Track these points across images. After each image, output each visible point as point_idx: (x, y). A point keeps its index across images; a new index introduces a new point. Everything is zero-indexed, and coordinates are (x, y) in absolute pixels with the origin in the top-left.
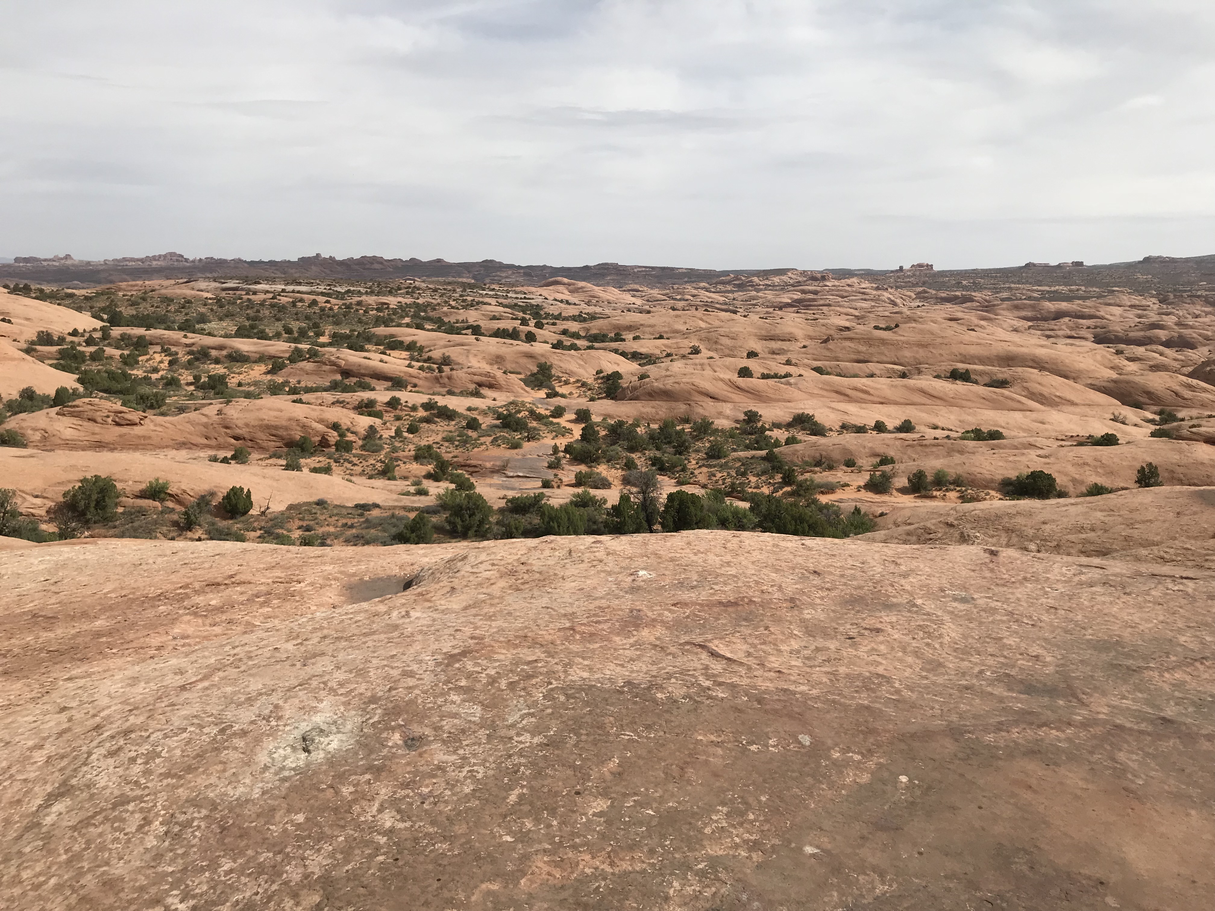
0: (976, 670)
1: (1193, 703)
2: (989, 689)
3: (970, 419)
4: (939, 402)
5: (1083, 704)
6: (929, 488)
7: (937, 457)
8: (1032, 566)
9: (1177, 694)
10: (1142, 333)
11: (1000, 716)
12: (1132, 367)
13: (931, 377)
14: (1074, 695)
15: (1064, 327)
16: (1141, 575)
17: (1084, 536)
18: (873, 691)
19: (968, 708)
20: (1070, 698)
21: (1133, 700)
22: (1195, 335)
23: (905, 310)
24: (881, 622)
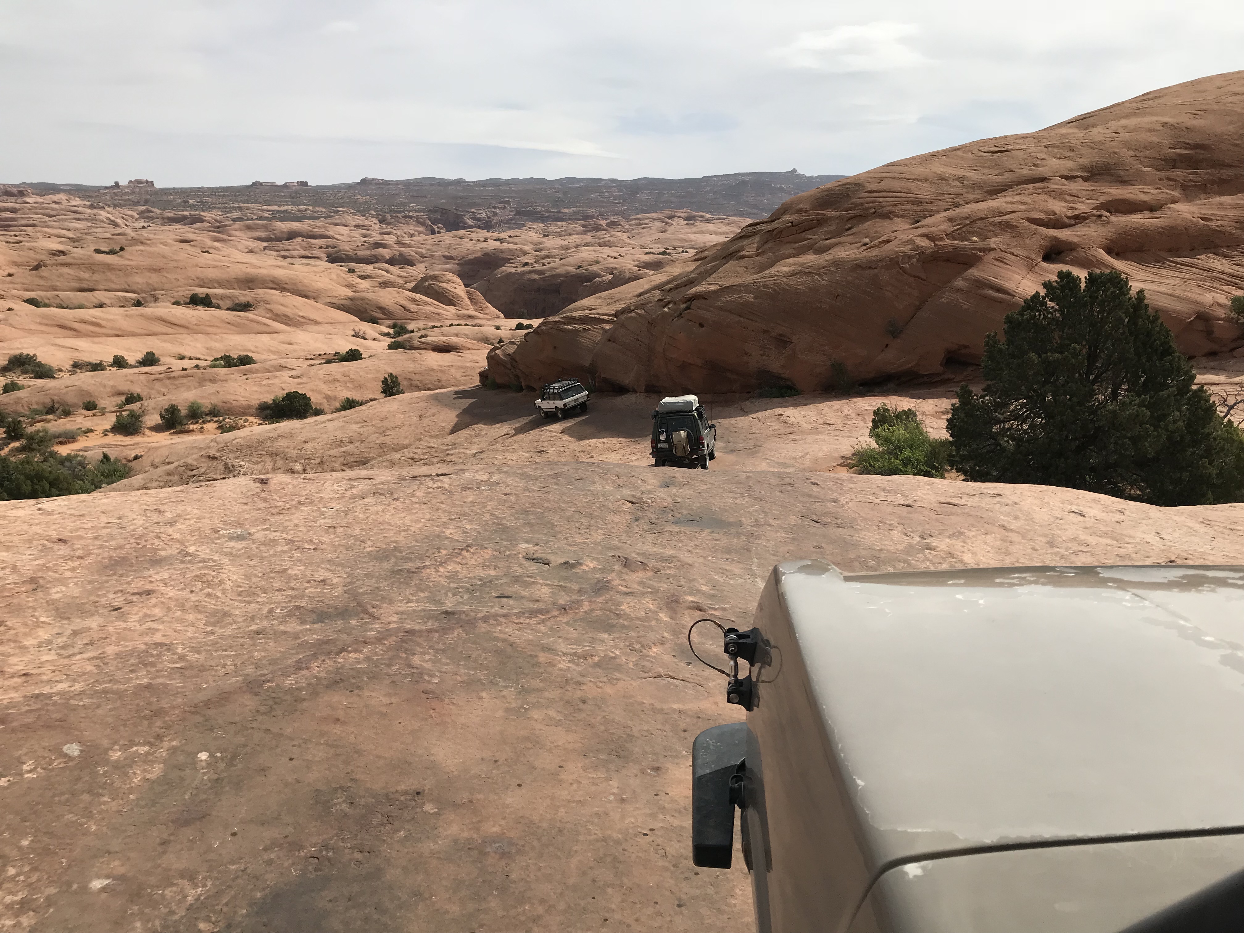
0: (265, 610)
1: (468, 591)
2: (282, 628)
3: (217, 345)
4: (182, 330)
5: (375, 618)
6: (185, 422)
7: (189, 389)
8: (304, 488)
9: (452, 585)
10: (368, 252)
11: (298, 653)
12: (365, 284)
13: (169, 304)
14: (366, 612)
15: (298, 247)
16: (404, 479)
17: (343, 449)
18: (153, 665)
19: (263, 654)
20: (362, 615)
21: (417, 601)
22: (412, 253)
23: (129, 231)
24: (151, 582)
